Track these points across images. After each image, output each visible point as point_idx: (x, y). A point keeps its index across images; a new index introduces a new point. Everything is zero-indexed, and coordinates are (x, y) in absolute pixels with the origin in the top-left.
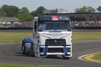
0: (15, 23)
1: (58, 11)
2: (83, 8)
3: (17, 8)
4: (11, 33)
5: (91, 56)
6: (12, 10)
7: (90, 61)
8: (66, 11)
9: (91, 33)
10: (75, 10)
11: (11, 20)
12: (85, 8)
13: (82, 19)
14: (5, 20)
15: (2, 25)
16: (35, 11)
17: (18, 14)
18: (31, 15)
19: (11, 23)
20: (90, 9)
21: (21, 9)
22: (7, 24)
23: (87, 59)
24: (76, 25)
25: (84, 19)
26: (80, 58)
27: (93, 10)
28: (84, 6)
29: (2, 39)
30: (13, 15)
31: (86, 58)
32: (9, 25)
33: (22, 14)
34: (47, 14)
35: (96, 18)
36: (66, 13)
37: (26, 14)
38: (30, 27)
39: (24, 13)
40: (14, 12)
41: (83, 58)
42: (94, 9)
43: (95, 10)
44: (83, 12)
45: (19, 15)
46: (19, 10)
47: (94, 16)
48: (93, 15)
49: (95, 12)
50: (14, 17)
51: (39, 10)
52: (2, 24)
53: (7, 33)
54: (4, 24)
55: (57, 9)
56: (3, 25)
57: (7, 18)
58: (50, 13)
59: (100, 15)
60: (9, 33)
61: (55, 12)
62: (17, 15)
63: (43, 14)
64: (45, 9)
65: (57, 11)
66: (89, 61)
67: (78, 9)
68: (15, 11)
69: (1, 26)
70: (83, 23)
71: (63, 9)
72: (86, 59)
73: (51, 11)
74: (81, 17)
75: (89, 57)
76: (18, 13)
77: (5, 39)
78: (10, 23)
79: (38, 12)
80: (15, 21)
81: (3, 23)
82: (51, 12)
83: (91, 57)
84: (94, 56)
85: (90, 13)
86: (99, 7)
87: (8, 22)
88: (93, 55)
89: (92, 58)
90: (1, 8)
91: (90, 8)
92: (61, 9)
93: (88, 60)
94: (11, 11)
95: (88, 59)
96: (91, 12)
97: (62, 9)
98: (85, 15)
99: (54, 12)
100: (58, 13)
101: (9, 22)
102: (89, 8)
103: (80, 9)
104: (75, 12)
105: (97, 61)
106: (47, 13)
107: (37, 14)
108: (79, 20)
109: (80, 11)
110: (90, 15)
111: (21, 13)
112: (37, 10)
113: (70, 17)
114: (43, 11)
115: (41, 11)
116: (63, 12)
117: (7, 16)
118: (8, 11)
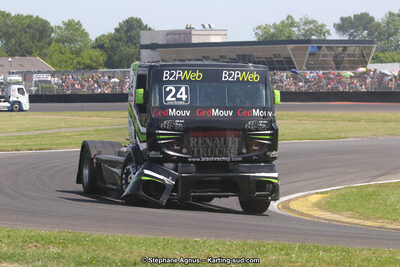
0: (36, 78)
1: (193, 32)
2: (283, 22)
3: (45, 24)
5: (315, 198)
6: (28, 30)
7: (311, 216)
8: (224, 33)
9: (312, 113)
11: (22, 66)
12: (290, 23)
13: (280, 62)
14: (2, 65)
16: (110, 35)
17: (49, 44)
18: (95, 48)
19: (24, 79)
20: (311, 26)
21: (59, 28)
22: (9, 83)
23: (300, 209)
25: (287, 65)
26: (274, 205)
27: (320, 29)
28: (289, 17)
30: (32, 47)
31: (294, 205)
33: (62, 46)
34: (153, 47)
35: (330, 59)
36: (224, 41)
37: (78, 45)
38: (90, 92)
39: (71, 41)
40: (33, 37)
41: (285, 205)
42: (323, 26)
43: (328, 32)
44: (283, 38)
45: (51, 48)
46: (52, 29)
47: (324, 51)
48: (319, 48)
49: (328, 38)
50: (33, 58)
51: (126, 32)
55: (189, 29)
57: (10, 59)
58: (165, 42)
59: (345, 49)
60: (14, 114)
61: (182, 40)
62: (45, 50)
63: (138, 45)
64: (146, 26)
65: (190, 34)
66: (307, 215)
67: (265, 28)
68: (37, 35)
70: (285, 79)
71: (212, 26)
72: (294, 211)
73: (169, 33)
74: (279, 56)
75: (305, 202)
76: (48, 40)
78: (20, 79)
79: (120, 39)
80: (39, 72)
82: (170, 37)
83: (314, 201)
84: (323, 199)
85: (309, 41)
86: (342, 19)
87: (13, 73)
88: (319, 196)
89: (318, 205)
91: (310, 23)
92: (203, 26)
93: (302, 214)
94: (24, 34)
95: (304, 210)
96: (314, 37)
97: (207, 26)
98: (292, 50)
99: (177, 36)
100: (195, 40)
101: (17, 73)
102: (307, 22)
103: (275, 26)
104: (255, 39)
105: (335, 217)
106: (155, 42)
107: (118, 46)
109: (273, 35)
110: (310, 48)
111: (58, 41)
112: (117, 30)
113: (238, 56)
114: (138, 33)
115: (133, 33)
116: (212, 37)
117: (7, 52)
118: (13, 35)
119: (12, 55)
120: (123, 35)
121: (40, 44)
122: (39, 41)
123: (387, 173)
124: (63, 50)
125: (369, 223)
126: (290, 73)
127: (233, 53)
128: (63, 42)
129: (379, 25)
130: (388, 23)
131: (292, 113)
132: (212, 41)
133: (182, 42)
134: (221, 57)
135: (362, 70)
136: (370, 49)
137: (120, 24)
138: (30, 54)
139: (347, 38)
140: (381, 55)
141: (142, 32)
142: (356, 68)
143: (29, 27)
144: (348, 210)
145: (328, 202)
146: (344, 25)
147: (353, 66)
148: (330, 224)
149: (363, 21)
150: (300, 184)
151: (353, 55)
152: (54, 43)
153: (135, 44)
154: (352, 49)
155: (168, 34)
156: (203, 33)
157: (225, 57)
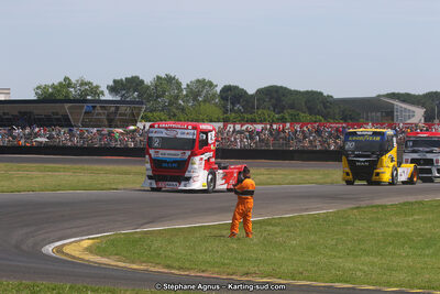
2: (60, 83)
5: (86, 243)
7: (82, 259)
8: (7, 91)
9: (86, 166)
10: (37, 88)
12: (67, 83)
13: (58, 120)
20: (87, 87)
23: (73, 253)
24: (39, 139)
25: (65, 122)
26: (49, 249)
27: (95, 90)
28: (66, 79)
31: (67, 250)
35: (104, 117)
36: (8, 99)
41: (59, 250)
42: (97, 87)
43: (102, 93)
44: (61, 97)
47: (98, 110)
48: (94, 107)
49: (102, 98)
59: (117, 108)
66: (78, 259)
67: (45, 88)
70: (62, 136)
72: (67, 254)
74: (57, 114)
75: (77, 247)
83: (86, 246)
84: (94, 244)
85: (86, 101)
86: (115, 81)
88: (91, 241)
89: (89, 250)
91: (86, 84)
93: (74, 257)
95: (76, 254)
96: (89, 97)
98: (69, 108)
102: (83, 84)
103: (53, 86)
105: (104, 260)
108: (47, 122)
109: (51, 95)
110: (85, 107)
113: (20, 113)
123: (152, 221)
125: (135, 266)
126: (66, 129)
127: (14, 111)
129: (148, 87)
130: (156, 86)
131: (67, 166)
134: (4, 113)
135: (132, 128)
136: (140, 109)
139: (119, 99)
140: (150, 114)
142: (127, 126)
144: (116, 254)
145: (98, 247)
146: (117, 87)
147: (124, 124)
148: (99, 267)
149: (134, 83)
150: (74, 230)
151: (125, 115)
154: (123, 108)
157: (8, 114)
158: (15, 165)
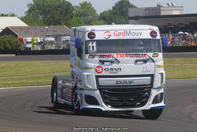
0: (63, 39)
1: (162, 9)
3: (69, 4)
4: (56, 61)
6: (58, 9)
8: (182, 8)
11: (54, 31)
14: (42, 31)
15: (35, 44)
16: (109, 11)
17: (72, 17)
18: (100, 19)
19: (56, 40)
21: (77, 7)
22: (46, 42)
29: (33, 77)
30: (60, 20)
32: (51, 43)
33: (79, 18)
34: (137, 18)
37: (90, 18)
39: (85, 15)
40: (61, 13)
45: (73, 20)
46: (73, 8)
50: (61, 26)
51: (119, 9)
52: (35, 42)
53: (45, 62)
54: (39, 41)
55: (159, 6)
56: (38, 44)
57: (47, 27)
58: (144, 15)
60: (50, 61)
61: (154, 13)
62: (69, 21)
63: (127, 18)
64: (132, 5)
65: (160, 9)
68: (64, 11)
69: (33, 46)
71: (174, 4)
73: (147, 9)
76: (71, 14)
77: (41, 75)
78: (53, 39)
79: (116, 13)
80: (65, 35)
81: (37, 40)
82: (147, 11)
87: (49, 36)
90: (31, 4)
92: (168, 4)
94: (55, 11)
97: (170, 4)
99: (152, 11)
100: (163, 13)
101: (51, 36)
106: (137, 15)
107: (115, 18)
111: (77, 15)
112: (114, 8)
113: (190, 23)
114: (127, 9)
115: (124, 9)
116: (173, 11)
117: (45, 23)
118: (49, 12)
119: (49, 25)
120: (118, 11)
121: (65, 17)
122: (65, 15)
124: (81, 21)
127: (186, 22)
128: (80, 16)
132: (174, 14)
133: (154, 15)
134: (179, 24)
137: (116, 4)
138: (60, 24)
141: (129, 9)
143: (59, 6)
152: (74, 17)
153: (125, 17)
155: (145, 10)
156: (168, 9)
157: (182, 24)
158: (188, 60)
